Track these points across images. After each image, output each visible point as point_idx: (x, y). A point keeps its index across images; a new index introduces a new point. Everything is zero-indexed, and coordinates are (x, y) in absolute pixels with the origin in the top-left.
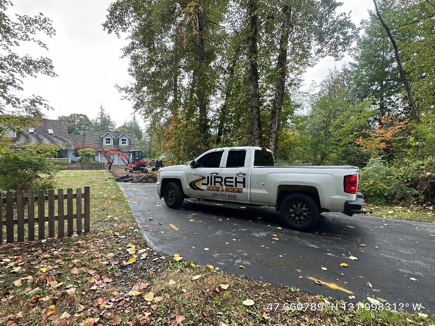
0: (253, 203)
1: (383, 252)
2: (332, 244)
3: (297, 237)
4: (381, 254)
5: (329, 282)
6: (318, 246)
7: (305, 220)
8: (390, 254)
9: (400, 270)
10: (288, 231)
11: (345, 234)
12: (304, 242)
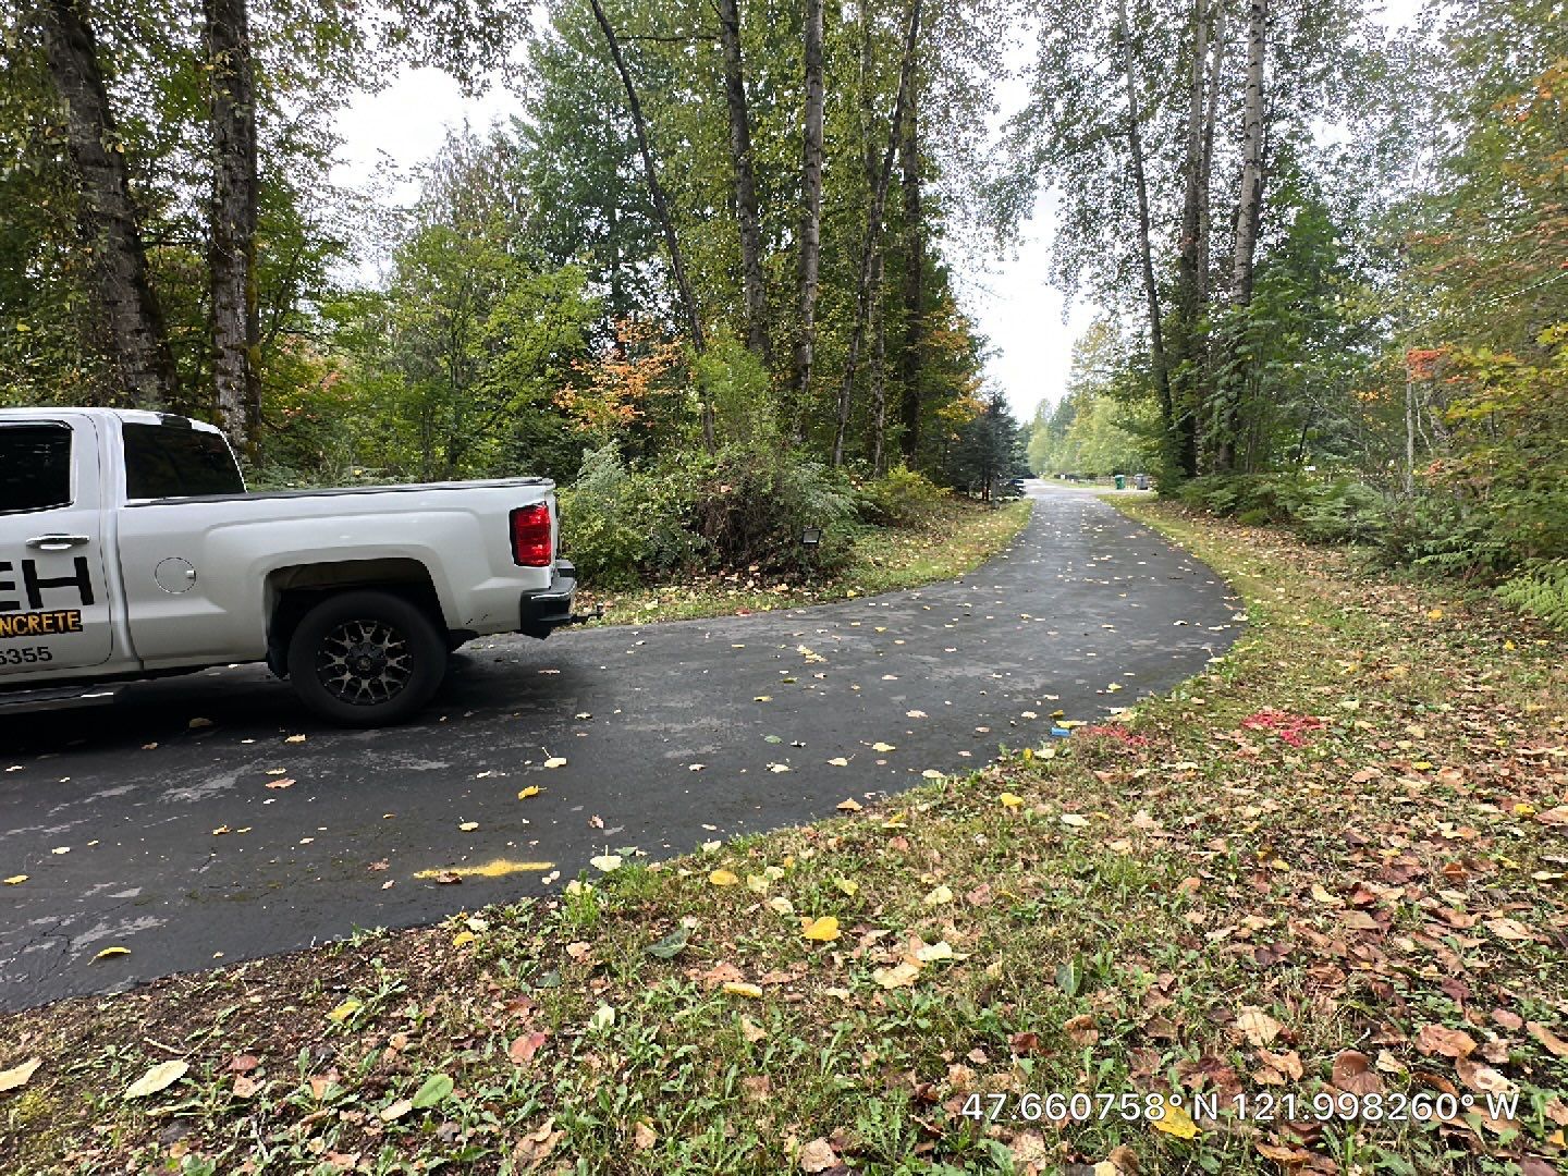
0: (148, 665)
1: (632, 722)
2: (492, 740)
3: (369, 753)
4: (628, 727)
5: (485, 861)
6: (446, 761)
7: (396, 684)
8: (649, 722)
9: (669, 755)
10: (331, 741)
11: (532, 698)
12: (398, 763)
